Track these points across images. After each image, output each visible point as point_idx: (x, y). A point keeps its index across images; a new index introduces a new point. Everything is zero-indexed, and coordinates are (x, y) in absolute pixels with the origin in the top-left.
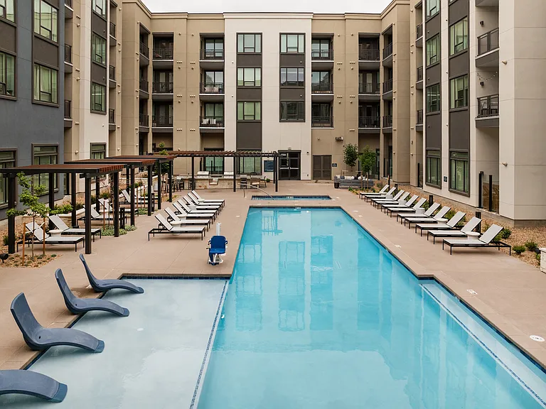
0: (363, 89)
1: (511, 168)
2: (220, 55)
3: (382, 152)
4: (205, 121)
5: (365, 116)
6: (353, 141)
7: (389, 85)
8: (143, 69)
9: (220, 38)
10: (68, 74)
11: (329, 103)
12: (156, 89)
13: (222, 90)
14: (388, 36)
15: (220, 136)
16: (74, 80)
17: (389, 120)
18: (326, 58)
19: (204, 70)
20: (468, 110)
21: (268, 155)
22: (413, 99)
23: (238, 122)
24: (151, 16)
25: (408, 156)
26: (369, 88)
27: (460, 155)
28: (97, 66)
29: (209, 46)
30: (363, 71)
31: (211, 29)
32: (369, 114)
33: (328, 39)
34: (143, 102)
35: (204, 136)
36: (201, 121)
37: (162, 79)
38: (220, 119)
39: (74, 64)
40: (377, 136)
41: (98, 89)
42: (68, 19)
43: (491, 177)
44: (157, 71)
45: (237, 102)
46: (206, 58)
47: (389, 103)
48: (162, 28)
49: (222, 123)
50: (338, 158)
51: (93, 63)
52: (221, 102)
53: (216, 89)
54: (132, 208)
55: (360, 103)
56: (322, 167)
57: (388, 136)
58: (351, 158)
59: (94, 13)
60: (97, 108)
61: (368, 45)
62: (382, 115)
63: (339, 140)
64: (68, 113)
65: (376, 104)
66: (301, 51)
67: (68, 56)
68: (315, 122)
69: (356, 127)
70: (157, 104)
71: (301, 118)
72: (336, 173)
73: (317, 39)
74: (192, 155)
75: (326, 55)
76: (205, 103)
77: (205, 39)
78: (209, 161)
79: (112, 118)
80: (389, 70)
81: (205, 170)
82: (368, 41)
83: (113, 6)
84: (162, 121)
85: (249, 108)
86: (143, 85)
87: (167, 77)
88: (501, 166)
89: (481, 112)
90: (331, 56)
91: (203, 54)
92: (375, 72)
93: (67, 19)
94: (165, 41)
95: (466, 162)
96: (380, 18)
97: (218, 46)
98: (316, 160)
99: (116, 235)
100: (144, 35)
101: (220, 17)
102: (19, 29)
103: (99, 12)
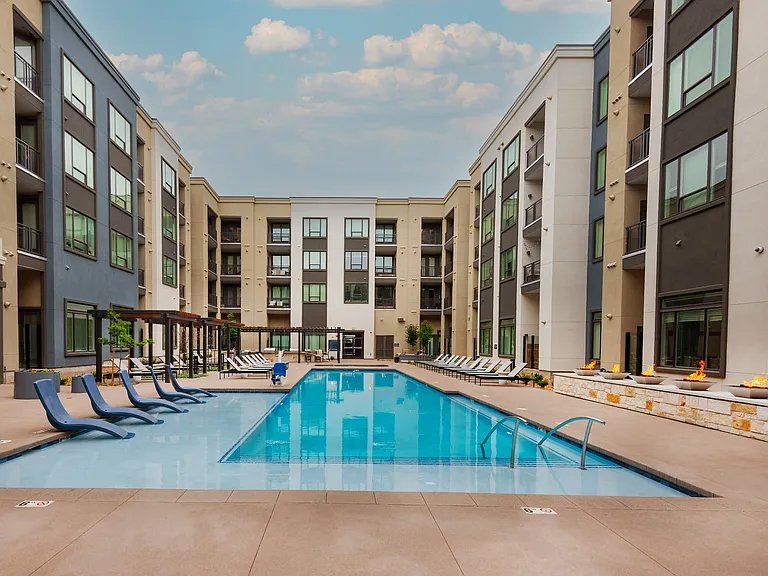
0: (426, 271)
1: (549, 326)
2: (287, 239)
3: (442, 334)
4: (272, 303)
5: (427, 299)
6: (415, 322)
7: (449, 268)
8: (212, 251)
9: (286, 223)
10: (141, 245)
11: (393, 286)
12: (224, 271)
13: (288, 274)
14: (450, 220)
15: (287, 317)
16: (147, 252)
17: (449, 302)
18: (389, 243)
19: (271, 254)
20: (515, 279)
21: (332, 331)
22: (471, 278)
23: (304, 304)
24: (219, 200)
25: (466, 332)
26: (432, 271)
27: (508, 322)
28: (168, 242)
29: (276, 231)
30: (425, 255)
31: (279, 213)
32: (431, 295)
33: (392, 224)
34: (212, 284)
35: (271, 317)
36: (268, 303)
37: (230, 261)
38: (287, 302)
39: (146, 236)
40: (438, 318)
41: (170, 262)
42: (141, 193)
43: (533, 337)
44: (225, 254)
45: (303, 284)
46: (273, 242)
47: (449, 285)
48: (229, 211)
49: (288, 305)
50: (400, 338)
51: (164, 237)
52: (288, 286)
53: (283, 272)
54: (205, 361)
55: (422, 287)
56: (385, 345)
57: (449, 318)
58: (412, 337)
59: (164, 189)
60: (168, 281)
61: (431, 231)
62: (443, 297)
63: (401, 321)
64: (142, 281)
65: (438, 287)
66: (365, 235)
67: (141, 229)
68: (378, 304)
69: (417, 308)
70: (225, 286)
71: (364, 299)
72: (397, 352)
73: (381, 224)
74: (260, 330)
75: (391, 240)
76: (271, 285)
77: (273, 223)
78: (276, 338)
79: (182, 294)
80: (450, 253)
81: (271, 347)
82: (431, 226)
83: (182, 186)
84: (230, 302)
85: (314, 290)
86: (212, 266)
87: (235, 262)
88: (541, 324)
89: (526, 279)
90: (394, 241)
91: (270, 238)
92: (438, 256)
93: (139, 193)
94: (232, 225)
95: (513, 327)
96: (444, 201)
97: (285, 231)
98: (379, 339)
99: (191, 377)
100: (212, 218)
101: (287, 202)
102: (98, 195)
103: (168, 189)
